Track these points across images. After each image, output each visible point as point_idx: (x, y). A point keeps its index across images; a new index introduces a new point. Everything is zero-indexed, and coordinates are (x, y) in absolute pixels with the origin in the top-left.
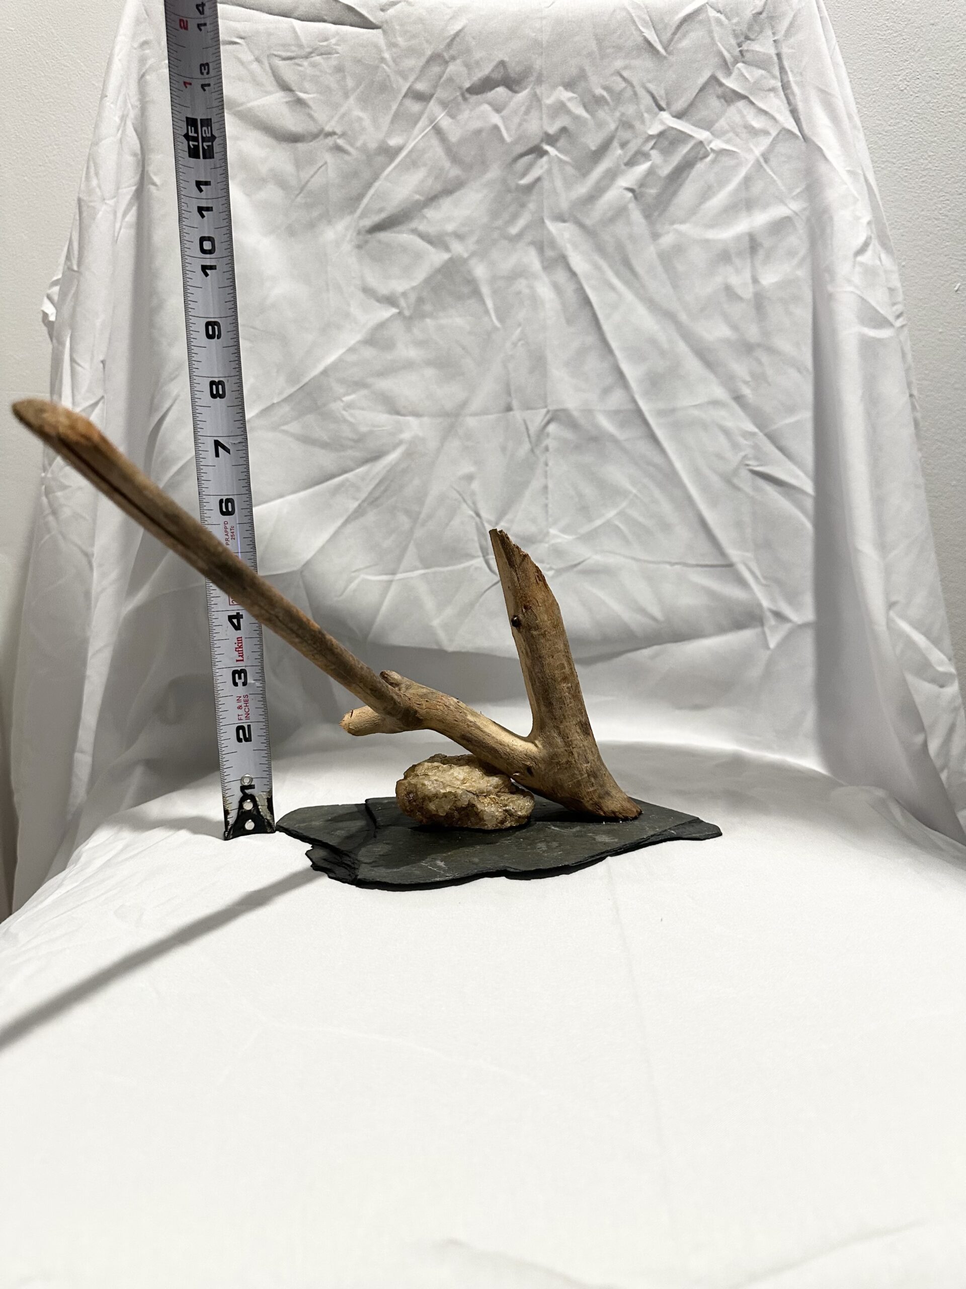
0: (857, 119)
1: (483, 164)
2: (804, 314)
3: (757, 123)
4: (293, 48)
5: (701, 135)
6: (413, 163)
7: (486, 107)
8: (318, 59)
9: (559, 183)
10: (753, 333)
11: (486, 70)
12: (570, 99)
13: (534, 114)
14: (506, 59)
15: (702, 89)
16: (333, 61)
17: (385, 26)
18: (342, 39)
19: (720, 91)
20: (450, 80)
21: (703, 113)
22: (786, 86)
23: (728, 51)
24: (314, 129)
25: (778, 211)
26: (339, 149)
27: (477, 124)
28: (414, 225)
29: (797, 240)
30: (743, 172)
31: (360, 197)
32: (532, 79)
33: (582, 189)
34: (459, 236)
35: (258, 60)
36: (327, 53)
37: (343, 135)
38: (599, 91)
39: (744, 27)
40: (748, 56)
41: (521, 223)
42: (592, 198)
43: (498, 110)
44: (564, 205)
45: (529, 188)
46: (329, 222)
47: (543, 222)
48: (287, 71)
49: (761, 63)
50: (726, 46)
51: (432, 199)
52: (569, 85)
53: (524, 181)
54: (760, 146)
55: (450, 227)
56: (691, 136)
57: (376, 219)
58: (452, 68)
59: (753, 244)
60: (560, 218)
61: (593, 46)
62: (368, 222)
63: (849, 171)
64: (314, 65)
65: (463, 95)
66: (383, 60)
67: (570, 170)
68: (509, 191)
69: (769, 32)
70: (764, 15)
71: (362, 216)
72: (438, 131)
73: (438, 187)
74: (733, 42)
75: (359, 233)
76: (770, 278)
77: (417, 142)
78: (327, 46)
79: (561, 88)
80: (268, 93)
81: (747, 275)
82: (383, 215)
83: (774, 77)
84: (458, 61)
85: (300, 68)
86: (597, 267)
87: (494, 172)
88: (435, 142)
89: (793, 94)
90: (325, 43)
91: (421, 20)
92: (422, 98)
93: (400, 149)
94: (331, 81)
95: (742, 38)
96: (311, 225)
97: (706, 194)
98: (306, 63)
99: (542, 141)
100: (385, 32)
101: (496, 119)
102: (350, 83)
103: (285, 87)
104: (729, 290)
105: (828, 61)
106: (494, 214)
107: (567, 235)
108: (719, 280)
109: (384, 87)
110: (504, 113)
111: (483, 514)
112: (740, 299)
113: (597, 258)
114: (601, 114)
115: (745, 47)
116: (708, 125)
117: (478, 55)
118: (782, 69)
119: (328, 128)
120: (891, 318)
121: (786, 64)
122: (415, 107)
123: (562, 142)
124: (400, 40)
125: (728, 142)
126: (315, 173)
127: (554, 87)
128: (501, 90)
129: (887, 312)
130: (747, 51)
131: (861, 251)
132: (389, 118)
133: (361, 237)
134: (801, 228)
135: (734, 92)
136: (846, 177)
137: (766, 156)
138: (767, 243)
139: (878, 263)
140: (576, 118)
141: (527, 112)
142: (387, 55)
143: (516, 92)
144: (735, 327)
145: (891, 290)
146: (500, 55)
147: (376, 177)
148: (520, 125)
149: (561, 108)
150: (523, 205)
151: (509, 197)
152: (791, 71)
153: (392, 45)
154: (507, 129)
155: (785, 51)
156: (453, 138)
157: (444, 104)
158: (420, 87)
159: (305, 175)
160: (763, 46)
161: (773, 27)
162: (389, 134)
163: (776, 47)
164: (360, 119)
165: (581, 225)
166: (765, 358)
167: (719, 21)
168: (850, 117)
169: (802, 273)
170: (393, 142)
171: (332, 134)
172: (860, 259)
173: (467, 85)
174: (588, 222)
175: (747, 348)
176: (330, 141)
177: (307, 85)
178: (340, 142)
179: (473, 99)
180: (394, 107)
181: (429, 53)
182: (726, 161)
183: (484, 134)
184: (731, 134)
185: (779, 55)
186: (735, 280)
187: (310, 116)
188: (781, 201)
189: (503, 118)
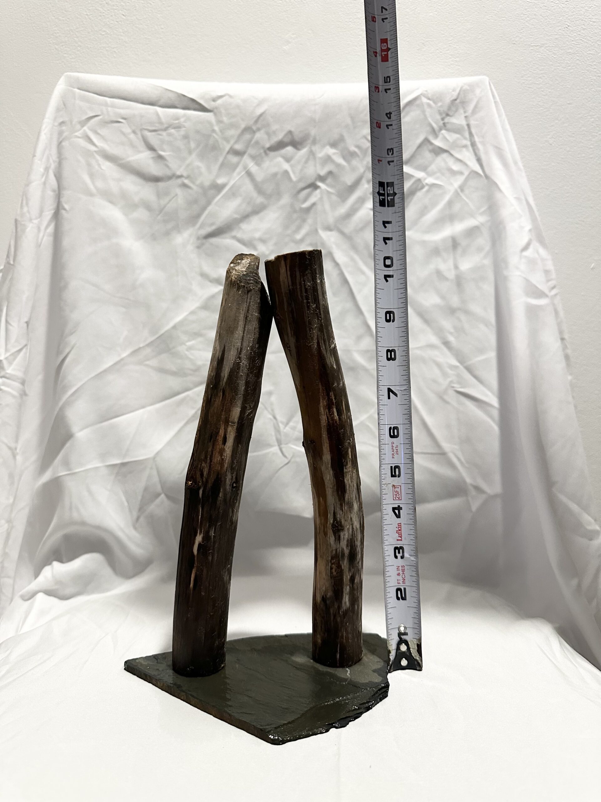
0: (520, 165)
1: (278, 194)
2: (489, 288)
3: (456, 167)
4: (157, 125)
5: (419, 174)
6: (233, 193)
7: (280, 159)
8: (172, 131)
9: (327, 206)
10: (455, 301)
11: (280, 136)
12: (334, 154)
13: (311, 163)
14: (293, 129)
15: (420, 146)
16: (182, 132)
17: (215, 110)
18: (188, 118)
19: (431, 147)
20: (257, 143)
21: (419, 161)
22: (473, 144)
23: (436, 123)
24: (169, 173)
25: (471, 223)
26: (185, 186)
27: (274, 170)
28: (234, 233)
29: (483, 241)
30: (447, 198)
31: (198, 216)
32: (310, 141)
33: (343, 210)
34: (263, 241)
35: (134, 132)
36: (178, 127)
37: (188, 177)
38: (353, 148)
39: (445, 108)
40: (448, 126)
41: (303, 232)
42: (349, 215)
43: (288, 160)
44: (331, 220)
45: (308, 210)
46: (179, 232)
47: (316, 230)
48: (153, 139)
49: (457, 130)
50: (434, 120)
51: (245, 217)
52: (334, 145)
53: (305, 205)
54: (457, 182)
55: (257, 235)
56: (413, 176)
57: (209, 230)
58: (258, 135)
59: (454, 243)
60: (328, 228)
61: (349, 121)
62: (204, 232)
63: (515, 198)
64: (170, 135)
65: (265, 152)
66: (214, 131)
67: (334, 198)
68: (295, 211)
69: (461, 111)
70: (458, 101)
71: (201, 227)
72: (249, 174)
73: (249, 209)
74: (438, 117)
75: (198, 238)
76: (465, 265)
77: (236, 182)
78: (178, 123)
79: (328, 147)
80: (140, 152)
81: (451, 263)
82: (214, 228)
83: (465, 138)
84: (262, 131)
85: (160, 137)
86: (352, 259)
87: (286, 200)
88: (247, 181)
89: (478, 150)
90: (177, 122)
91: (238, 107)
92: (239, 154)
93: (223, 186)
94: (180, 144)
95: (444, 115)
96: (167, 233)
97: (424, 211)
98: (164, 133)
99: (316, 180)
100: (215, 114)
101: (286, 166)
102: (193, 145)
103: (151, 148)
104: (438, 273)
105: (500, 129)
106: (286, 227)
107: (333, 239)
108: (432, 267)
109: (215, 148)
110: (292, 162)
111: (278, 417)
112: (446, 279)
113: (352, 253)
114: (355, 162)
115: (446, 120)
116: (424, 168)
117: (275, 127)
118: (471, 134)
119: (178, 173)
120: (546, 291)
121: (473, 131)
122: (234, 159)
123: (329, 180)
124: (225, 119)
125: (437, 178)
126: (170, 201)
127: (324, 146)
128: (290, 149)
129: (543, 287)
130: (448, 123)
131: (526, 248)
132: (217, 166)
133: (199, 241)
134: (485, 232)
135: (440, 148)
136: (514, 202)
137: (462, 188)
138: (464, 243)
139: (536, 256)
140: (338, 165)
141: (306, 162)
142: (216, 128)
143: (298, 149)
144: (443, 297)
145: (547, 272)
146: (288, 127)
147: (209, 203)
148: (302, 170)
149: (328, 159)
150: (304, 221)
151: (295, 216)
152: (477, 135)
153: (220, 122)
154: (294, 173)
155: (472, 122)
156: (259, 177)
157: (253, 157)
158: (238, 147)
159: (163, 202)
160: (458, 120)
161: (464, 108)
162: (218, 176)
163: (467, 121)
164: (198, 167)
165: (342, 233)
166: (463, 317)
167: (429, 105)
168: (516, 163)
169: (487, 262)
170: (220, 181)
171: (180, 177)
172: (525, 253)
173: (268, 145)
174: (347, 231)
175: (452, 311)
176: (179, 181)
177: (165, 147)
178: (186, 181)
179: (272, 154)
180: (221, 159)
181: (243, 126)
182: (436, 191)
183: (279, 176)
184: (438, 174)
185: (468, 125)
186: (443, 267)
187: (167, 166)
188: (472, 215)
189: (292, 166)
